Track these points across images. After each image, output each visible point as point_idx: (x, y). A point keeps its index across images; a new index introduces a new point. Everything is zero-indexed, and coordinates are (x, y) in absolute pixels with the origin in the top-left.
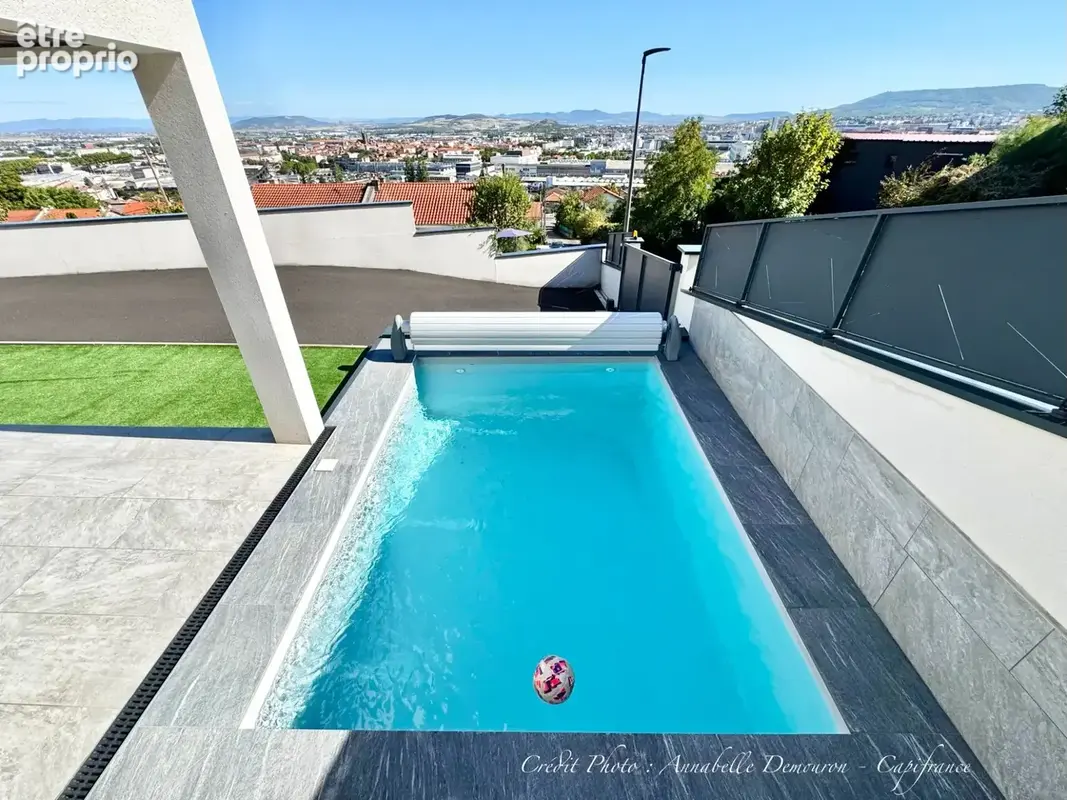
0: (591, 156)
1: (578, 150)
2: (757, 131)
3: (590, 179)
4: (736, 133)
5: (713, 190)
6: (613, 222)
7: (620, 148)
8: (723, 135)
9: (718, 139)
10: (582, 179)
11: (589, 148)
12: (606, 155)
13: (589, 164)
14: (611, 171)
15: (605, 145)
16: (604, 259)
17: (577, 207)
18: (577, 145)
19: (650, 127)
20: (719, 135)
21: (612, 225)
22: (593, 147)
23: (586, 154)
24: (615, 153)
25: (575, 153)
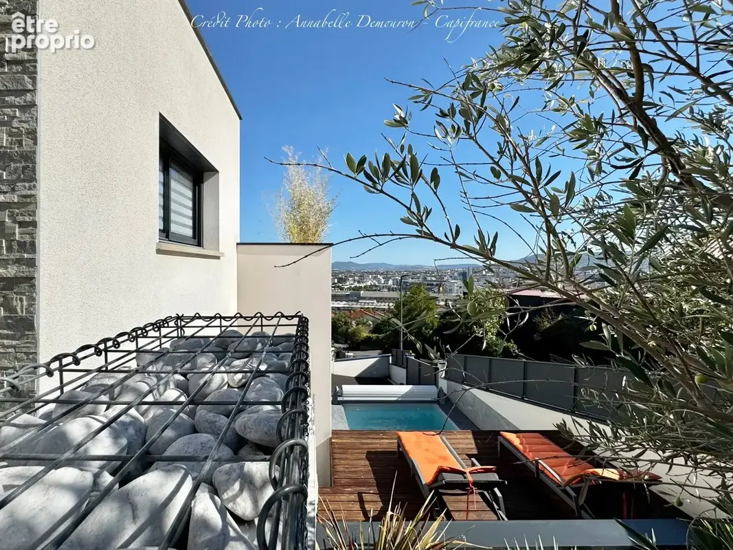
0: (350, 289)
1: (340, 285)
2: (459, 275)
3: (351, 303)
4: (446, 276)
5: (440, 319)
6: (375, 333)
7: (369, 284)
8: (438, 277)
9: (434, 279)
10: (344, 302)
11: (348, 283)
12: (360, 288)
13: (348, 293)
14: (364, 298)
15: (359, 282)
16: (391, 362)
17: (346, 323)
18: (339, 282)
19: (387, 272)
20: (434, 276)
21: (374, 335)
22: (349, 283)
23: (346, 287)
24: (365, 287)
25: (338, 287)
